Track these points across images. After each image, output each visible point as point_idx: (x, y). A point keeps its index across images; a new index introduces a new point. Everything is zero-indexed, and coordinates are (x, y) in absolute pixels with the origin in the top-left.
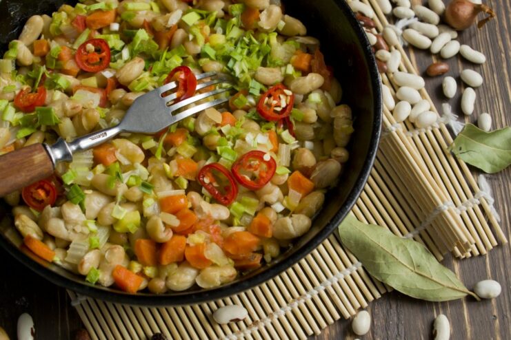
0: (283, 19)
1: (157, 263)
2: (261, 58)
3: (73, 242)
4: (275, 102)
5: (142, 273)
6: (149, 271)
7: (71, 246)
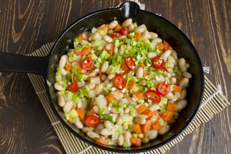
0: (149, 34)
1: (143, 132)
2: (147, 50)
3: (113, 135)
4: (158, 63)
5: (138, 137)
6: (141, 136)
7: (112, 136)
